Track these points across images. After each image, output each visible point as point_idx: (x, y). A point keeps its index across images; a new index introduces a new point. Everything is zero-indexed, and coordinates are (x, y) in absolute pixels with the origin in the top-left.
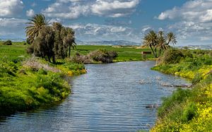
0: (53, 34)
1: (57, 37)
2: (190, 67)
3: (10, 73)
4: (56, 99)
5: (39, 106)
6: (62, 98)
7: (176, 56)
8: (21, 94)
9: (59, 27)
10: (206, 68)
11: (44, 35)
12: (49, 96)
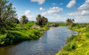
0: (42, 19)
1: (43, 20)
2: (78, 28)
3: (26, 29)
4: (37, 37)
5: (31, 39)
6: (39, 36)
7: (74, 25)
8: (27, 35)
9: (44, 17)
10: (82, 28)
11: (40, 20)
12: (35, 36)
